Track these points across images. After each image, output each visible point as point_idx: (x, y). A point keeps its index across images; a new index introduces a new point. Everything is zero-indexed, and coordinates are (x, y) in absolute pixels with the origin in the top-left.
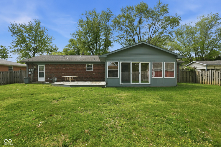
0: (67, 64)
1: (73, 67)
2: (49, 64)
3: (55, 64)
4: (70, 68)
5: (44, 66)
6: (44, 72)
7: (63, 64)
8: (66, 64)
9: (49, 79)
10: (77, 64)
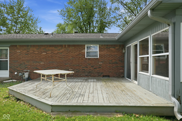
0: (50, 46)
1: (61, 51)
2: (16, 46)
3: (28, 46)
4: (56, 52)
5: (8, 48)
6: (8, 60)
7: (42, 46)
8: (47, 46)
9: (16, 73)
10: (69, 46)
